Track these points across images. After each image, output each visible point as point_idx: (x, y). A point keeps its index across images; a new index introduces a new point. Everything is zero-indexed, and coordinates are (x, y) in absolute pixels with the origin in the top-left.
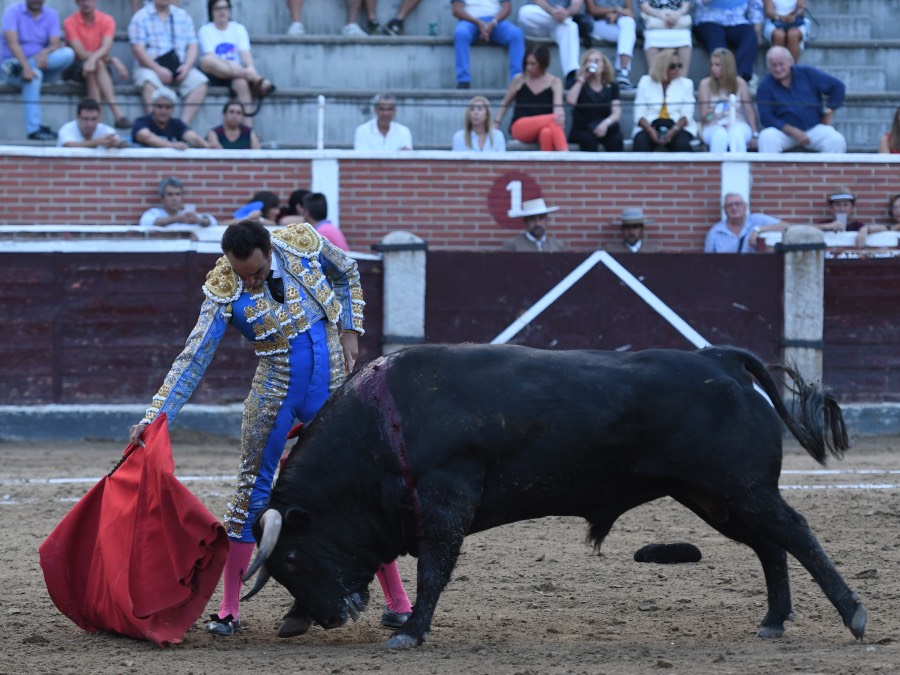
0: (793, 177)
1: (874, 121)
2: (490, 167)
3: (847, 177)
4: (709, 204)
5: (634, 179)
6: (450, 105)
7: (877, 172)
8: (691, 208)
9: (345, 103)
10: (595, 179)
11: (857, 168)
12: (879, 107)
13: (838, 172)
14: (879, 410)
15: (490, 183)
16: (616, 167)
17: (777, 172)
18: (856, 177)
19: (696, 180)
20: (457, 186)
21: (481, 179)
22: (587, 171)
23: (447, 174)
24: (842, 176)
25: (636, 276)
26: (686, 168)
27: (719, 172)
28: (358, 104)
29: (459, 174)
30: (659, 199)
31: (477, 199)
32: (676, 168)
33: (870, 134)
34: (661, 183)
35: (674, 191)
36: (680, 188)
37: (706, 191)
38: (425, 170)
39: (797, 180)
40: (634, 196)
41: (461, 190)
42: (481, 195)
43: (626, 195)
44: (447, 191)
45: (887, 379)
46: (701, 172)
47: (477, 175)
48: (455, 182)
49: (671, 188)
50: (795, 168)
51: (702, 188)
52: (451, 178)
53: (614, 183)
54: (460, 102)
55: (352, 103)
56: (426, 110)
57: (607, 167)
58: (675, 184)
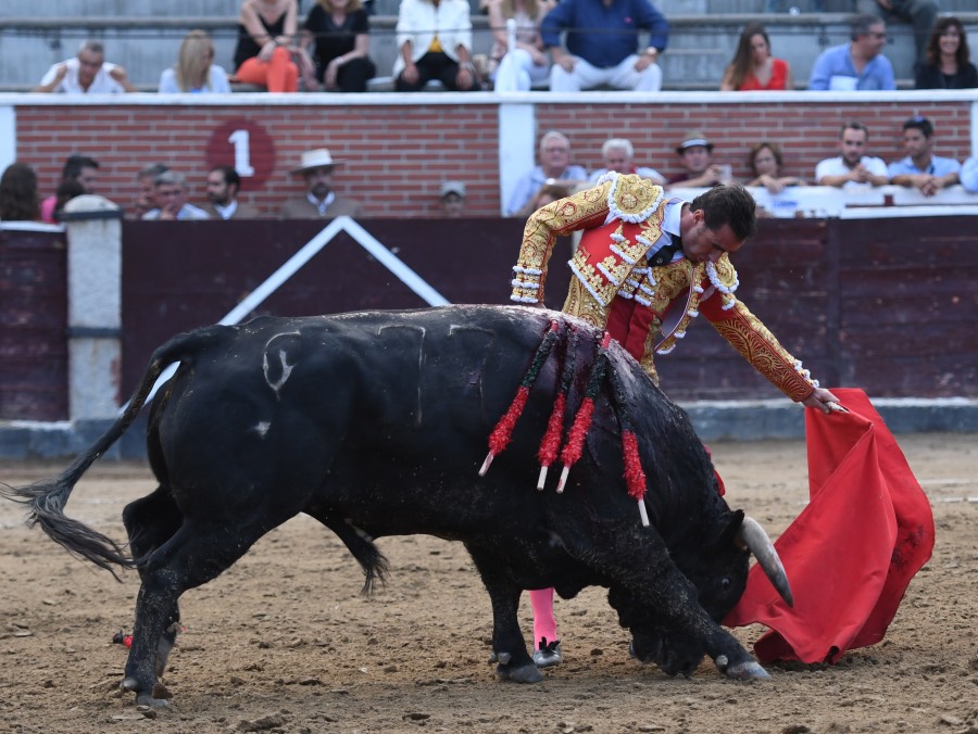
0: (587, 121)
1: (692, 51)
2: (209, 113)
3: (655, 120)
4: (485, 157)
5: (390, 127)
6: (162, 37)
7: (692, 115)
8: (461, 162)
9: (28, 35)
10: (341, 127)
11: (667, 110)
12: (699, 34)
13: (643, 115)
14: (693, 410)
15: (208, 133)
16: (367, 112)
17: (568, 116)
18: (665, 121)
19: (467, 127)
20: (166, 138)
21: (197, 128)
22: (331, 117)
23: (154, 123)
24: (649, 120)
25: (389, 247)
26: (455, 112)
27: (496, 117)
28: (45, 36)
29: (169, 122)
30: (422, 152)
31: (192, 153)
32: (441, 112)
33: (686, 67)
34: (424, 131)
35: (441, 141)
36: (448, 137)
37: (480, 141)
38: (126, 118)
39: (594, 126)
40: (390, 147)
41: (172, 143)
42: (198, 148)
43: (380, 147)
44: (153, 144)
45: (702, 372)
46: (474, 117)
47: (192, 123)
48: (163, 133)
49: (436, 137)
50: (589, 110)
51: (475, 136)
52: (159, 128)
53: (365, 132)
54: (174, 32)
55: (37, 35)
56: (132, 43)
57: (356, 112)
58: (442, 132)
